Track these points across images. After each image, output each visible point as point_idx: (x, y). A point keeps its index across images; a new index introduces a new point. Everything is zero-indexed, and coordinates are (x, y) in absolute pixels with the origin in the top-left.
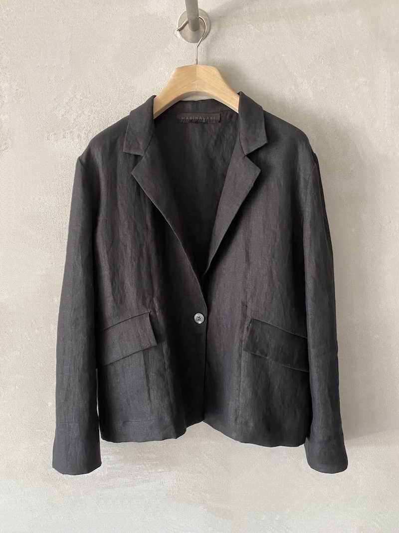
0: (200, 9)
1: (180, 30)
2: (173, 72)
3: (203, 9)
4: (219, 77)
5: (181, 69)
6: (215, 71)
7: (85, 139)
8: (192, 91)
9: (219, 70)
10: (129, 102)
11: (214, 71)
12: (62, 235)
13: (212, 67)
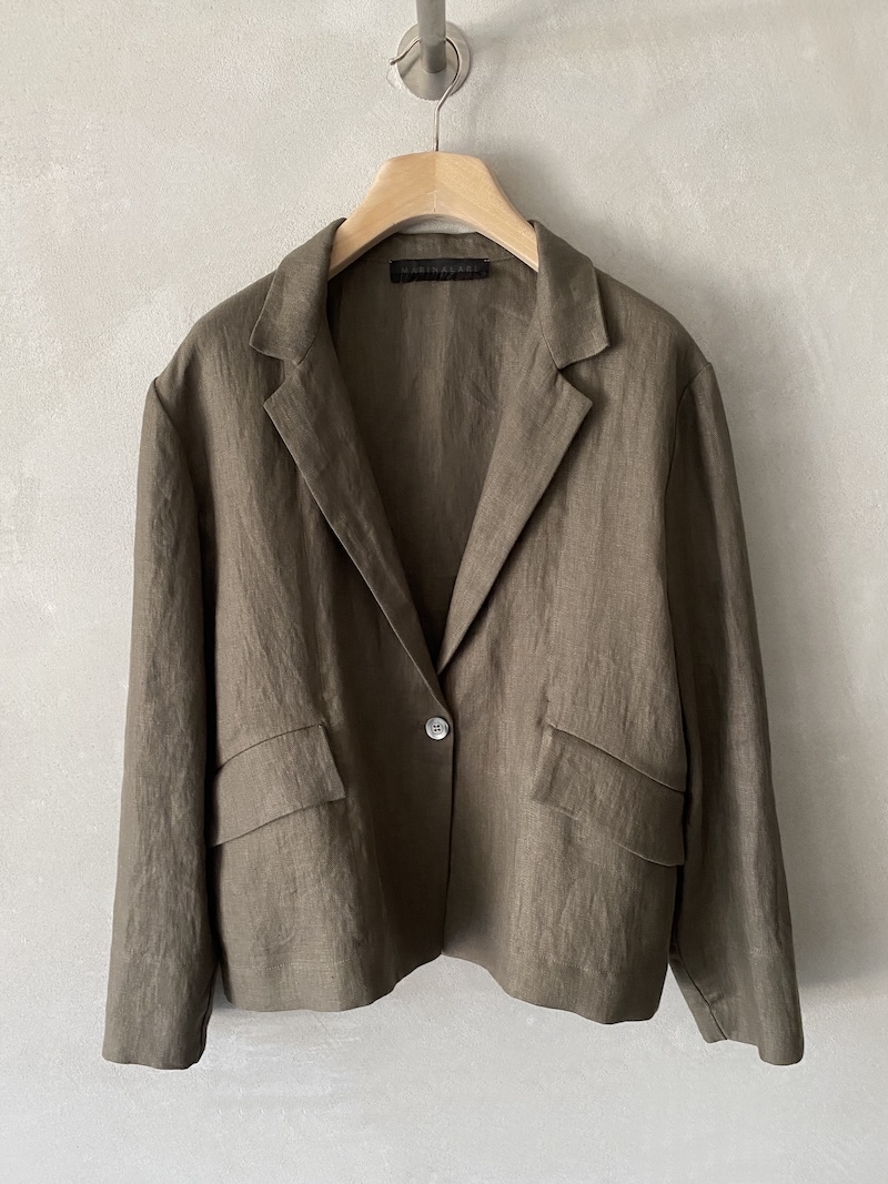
0: (451, 24)
2: (383, 168)
3: (457, 23)
5: (401, 161)
6: (478, 169)
8: (425, 213)
9: (486, 165)
10: (286, 235)
11: (475, 167)
13: (472, 159)
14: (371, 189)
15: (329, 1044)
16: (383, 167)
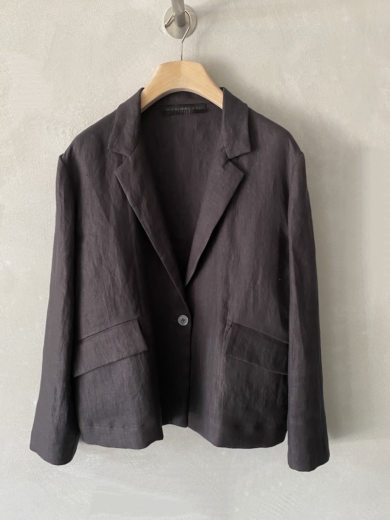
0: (187, 5)
1: (166, 26)
3: (189, 5)
4: (204, 73)
5: (166, 65)
6: (200, 68)
7: (70, 135)
8: (176, 87)
9: (203, 66)
11: (198, 67)
12: (46, 232)
13: (197, 64)
14: (152, 78)
15: (131, 463)
16: (158, 68)
